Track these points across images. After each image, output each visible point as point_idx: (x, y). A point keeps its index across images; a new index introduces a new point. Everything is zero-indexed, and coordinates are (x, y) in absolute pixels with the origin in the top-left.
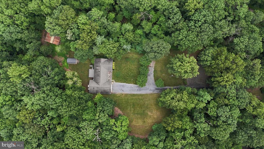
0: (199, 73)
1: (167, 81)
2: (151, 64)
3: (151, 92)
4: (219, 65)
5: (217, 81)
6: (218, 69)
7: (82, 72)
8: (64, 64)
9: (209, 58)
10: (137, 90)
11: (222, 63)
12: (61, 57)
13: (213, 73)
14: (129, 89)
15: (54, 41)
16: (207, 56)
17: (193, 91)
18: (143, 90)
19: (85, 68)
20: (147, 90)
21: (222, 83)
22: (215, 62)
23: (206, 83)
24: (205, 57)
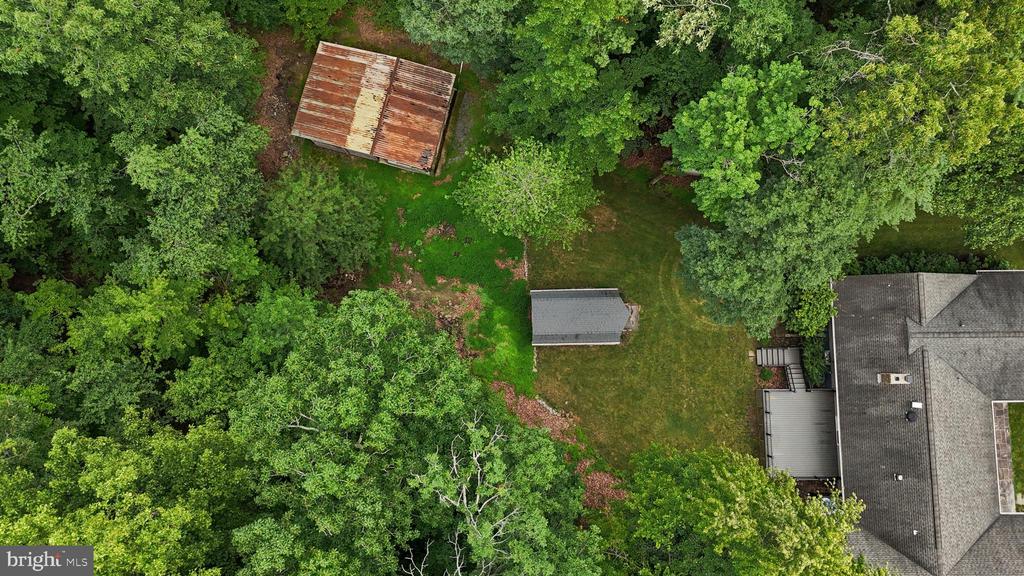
7: (676, 419)
8: (488, 355)
12: (456, 283)
15: (391, 128)
19: (704, 380)
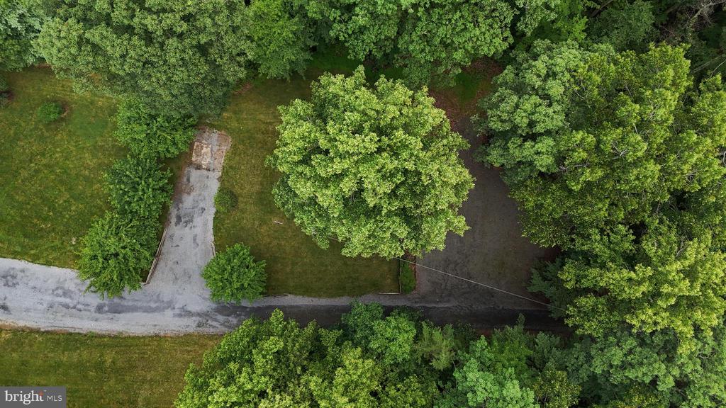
0: (463, 219)
1: (294, 264)
2: (204, 150)
3: (188, 325)
4: (626, 167)
5: (603, 292)
6: (612, 204)
9: (550, 111)
10: (99, 309)
11: (648, 155)
13: (572, 227)
14: (48, 298)
16: (535, 99)
17: (423, 348)
18: (134, 309)
20: (164, 309)
21: (647, 314)
22: (591, 139)
23: (530, 289)
24: (517, 106)
